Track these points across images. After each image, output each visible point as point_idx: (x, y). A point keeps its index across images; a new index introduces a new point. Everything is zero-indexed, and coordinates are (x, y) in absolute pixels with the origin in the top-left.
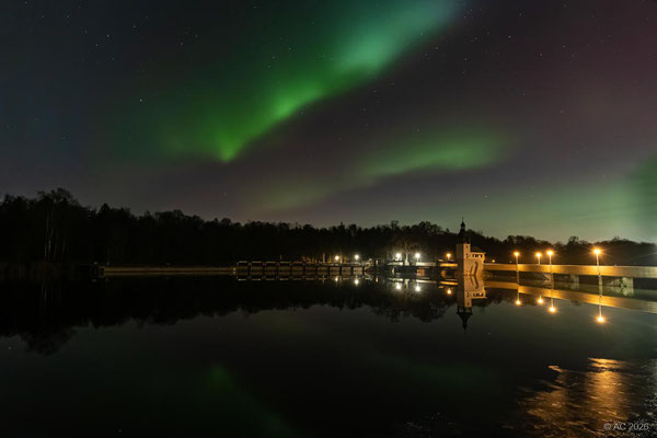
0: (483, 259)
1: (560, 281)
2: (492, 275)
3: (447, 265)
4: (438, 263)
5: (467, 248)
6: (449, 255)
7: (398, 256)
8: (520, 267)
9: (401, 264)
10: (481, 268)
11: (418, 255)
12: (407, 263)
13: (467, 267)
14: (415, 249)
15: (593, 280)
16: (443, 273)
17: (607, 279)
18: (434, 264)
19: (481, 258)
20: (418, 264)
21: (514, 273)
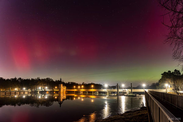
0: (66, 88)
1: (84, 93)
2: (68, 92)
3: (55, 90)
4: (53, 89)
5: (62, 85)
6: (56, 87)
7: (40, 88)
8: (75, 90)
9: (41, 90)
10: (65, 91)
11: (46, 88)
12: (43, 90)
13: (62, 91)
14: (45, 86)
15: (91, 92)
16: (54, 92)
17: (94, 92)
18: (52, 90)
19: (65, 88)
20: (47, 90)
21: (74, 92)
